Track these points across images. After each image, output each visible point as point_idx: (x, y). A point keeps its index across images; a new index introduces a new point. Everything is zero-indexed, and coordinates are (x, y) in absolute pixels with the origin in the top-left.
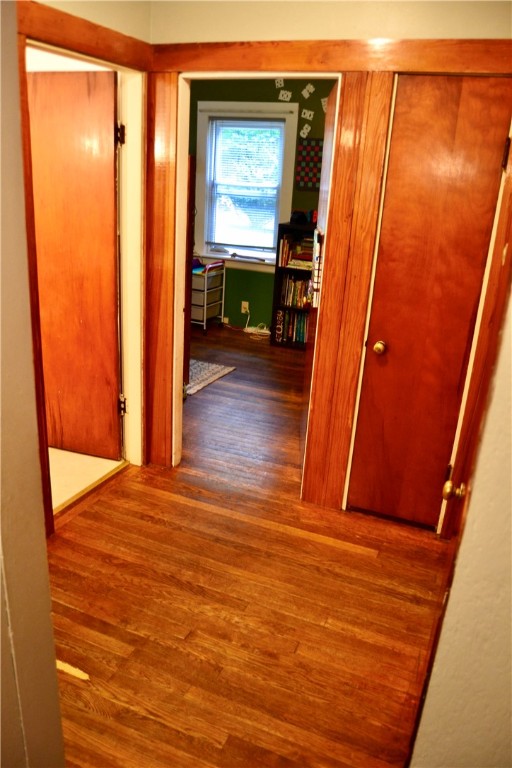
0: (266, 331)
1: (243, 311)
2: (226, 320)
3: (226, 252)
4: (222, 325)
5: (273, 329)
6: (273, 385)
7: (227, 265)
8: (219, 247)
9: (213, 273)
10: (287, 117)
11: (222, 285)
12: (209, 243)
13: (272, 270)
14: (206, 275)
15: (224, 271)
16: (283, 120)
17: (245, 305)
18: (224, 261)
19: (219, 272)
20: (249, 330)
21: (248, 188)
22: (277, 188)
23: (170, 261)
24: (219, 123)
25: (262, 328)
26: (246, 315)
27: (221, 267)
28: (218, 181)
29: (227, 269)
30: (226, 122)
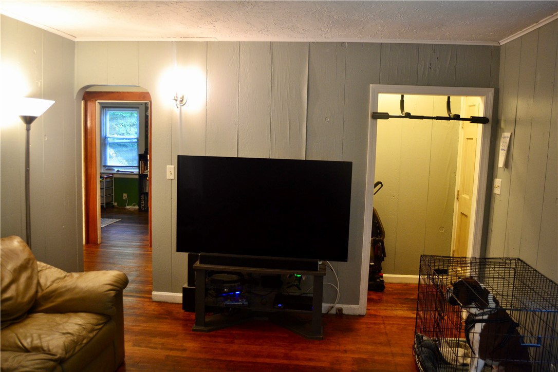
0: (137, 207)
1: (124, 198)
2: (115, 204)
3: (114, 170)
4: (113, 207)
5: (139, 205)
6: (140, 223)
7: (115, 176)
8: (110, 168)
9: (108, 180)
10: (140, 106)
11: (112, 186)
12: (105, 166)
13: (137, 177)
14: (104, 180)
15: (113, 179)
16: (138, 108)
17: (125, 195)
18: (113, 174)
19: (111, 180)
20: (128, 207)
21: (123, 139)
22: (138, 139)
23: (95, 171)
24: (107, 109)
25: (134, 205)
26: (126, 200)
27: (112, 177)
28: (108, 135)
29: (115, 178)
30: (111, 109)
